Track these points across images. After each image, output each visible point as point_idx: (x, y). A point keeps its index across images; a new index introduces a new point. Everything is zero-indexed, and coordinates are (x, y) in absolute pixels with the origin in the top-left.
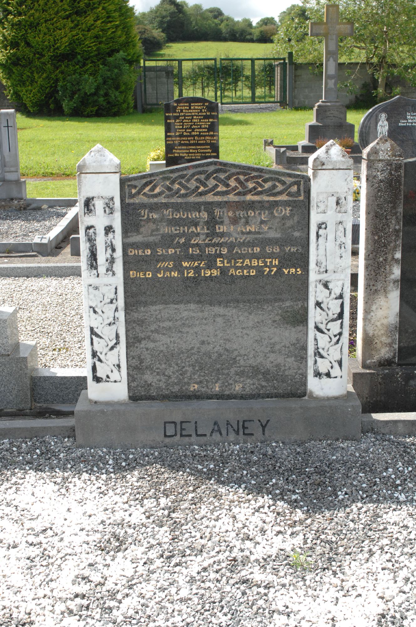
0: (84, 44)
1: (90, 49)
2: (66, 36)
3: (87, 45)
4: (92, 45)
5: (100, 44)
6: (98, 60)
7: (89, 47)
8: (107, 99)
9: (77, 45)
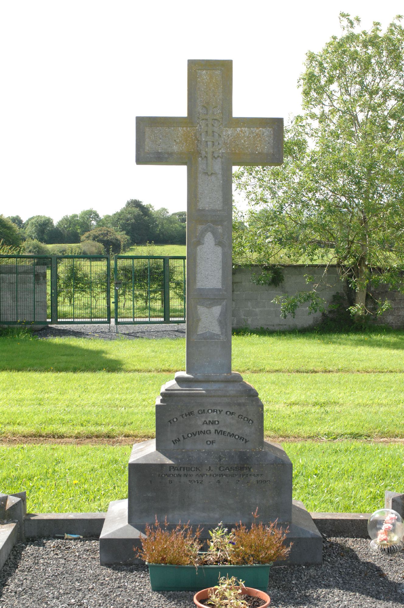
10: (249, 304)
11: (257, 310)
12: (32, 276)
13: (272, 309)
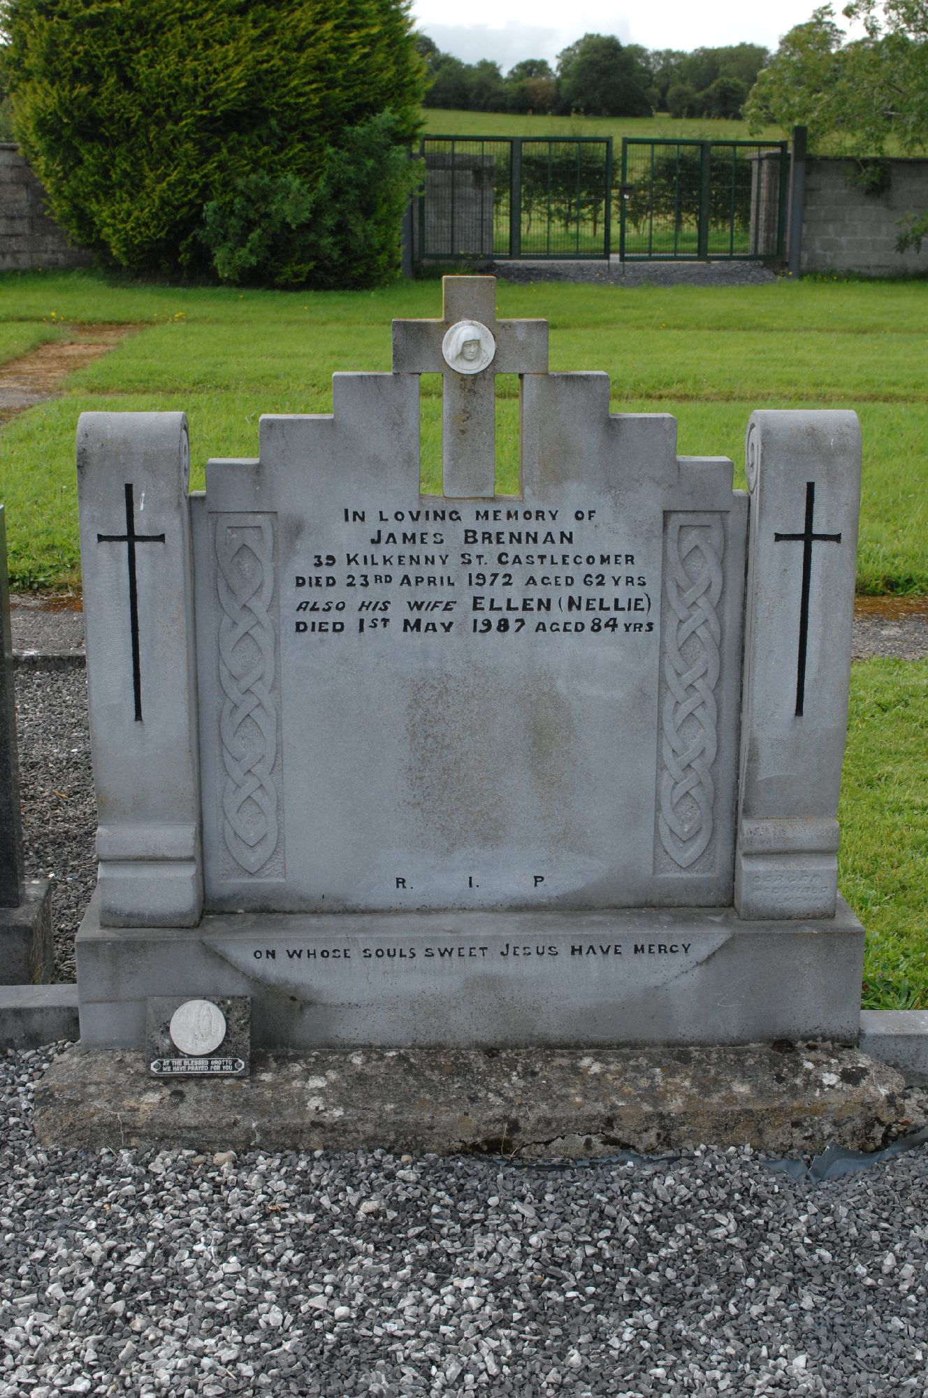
0: (285, 86)
1: (302, 100)
2: (238, 63)
3: (295, 88)
4: (308, 88)
5: (328, 88)
6: (322, 134)
7: (300, 95)
8: (340, 242)
9: (266, 89)
10: (831, 228)
11: (843, 240)
12: (469, 173)
13: (868, 238)
